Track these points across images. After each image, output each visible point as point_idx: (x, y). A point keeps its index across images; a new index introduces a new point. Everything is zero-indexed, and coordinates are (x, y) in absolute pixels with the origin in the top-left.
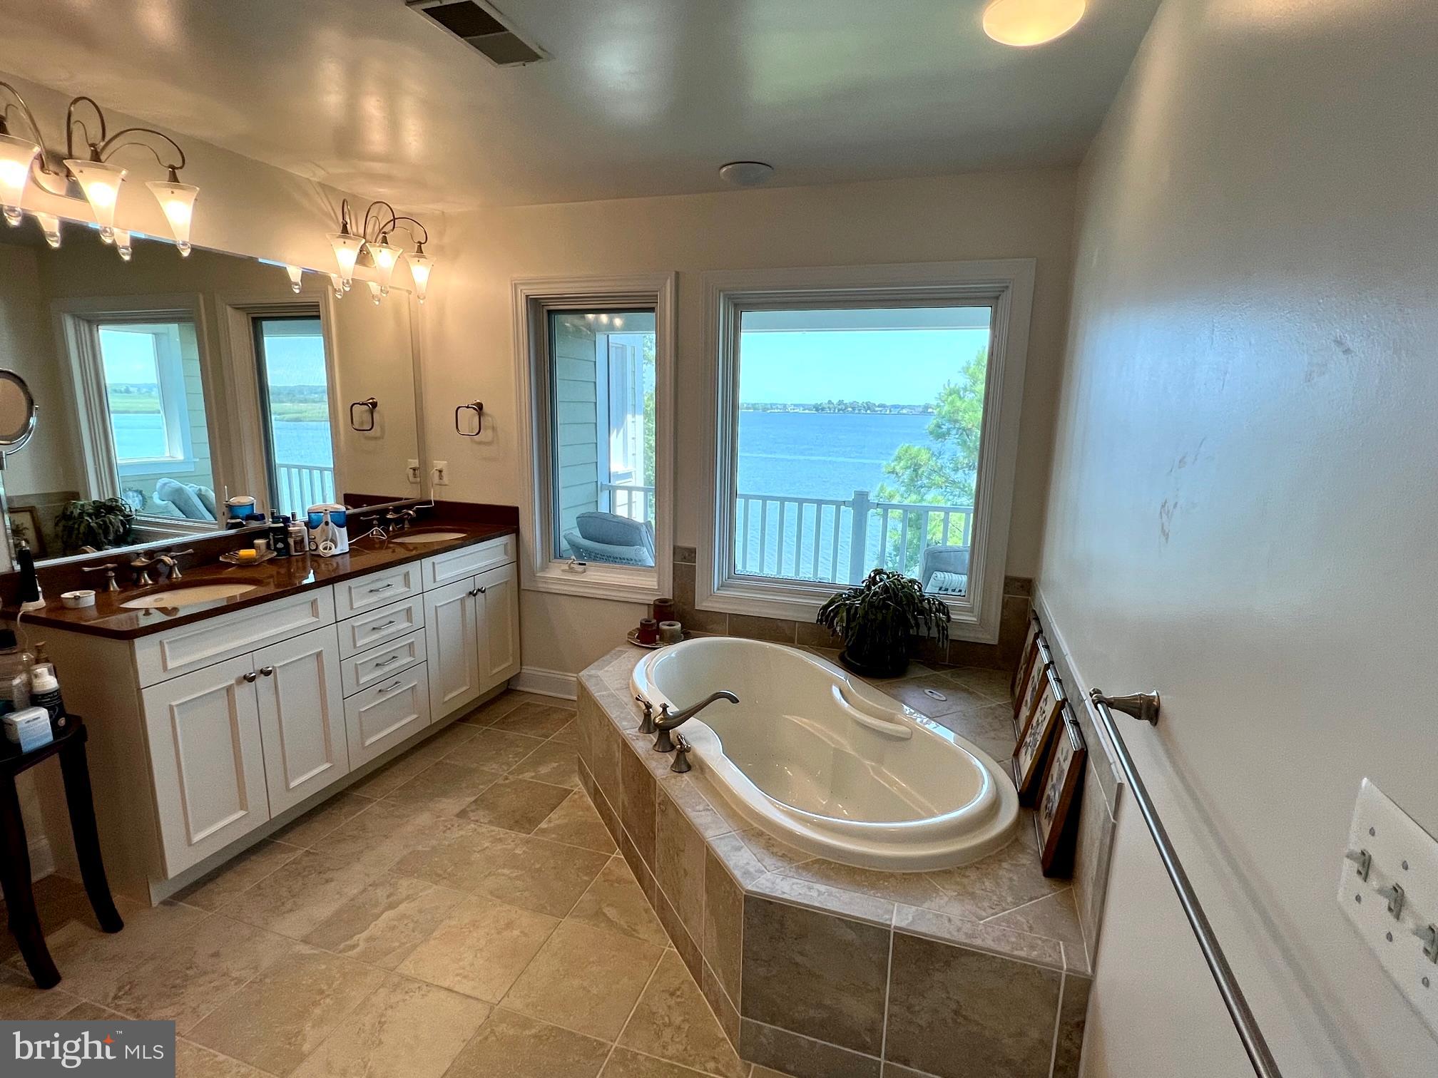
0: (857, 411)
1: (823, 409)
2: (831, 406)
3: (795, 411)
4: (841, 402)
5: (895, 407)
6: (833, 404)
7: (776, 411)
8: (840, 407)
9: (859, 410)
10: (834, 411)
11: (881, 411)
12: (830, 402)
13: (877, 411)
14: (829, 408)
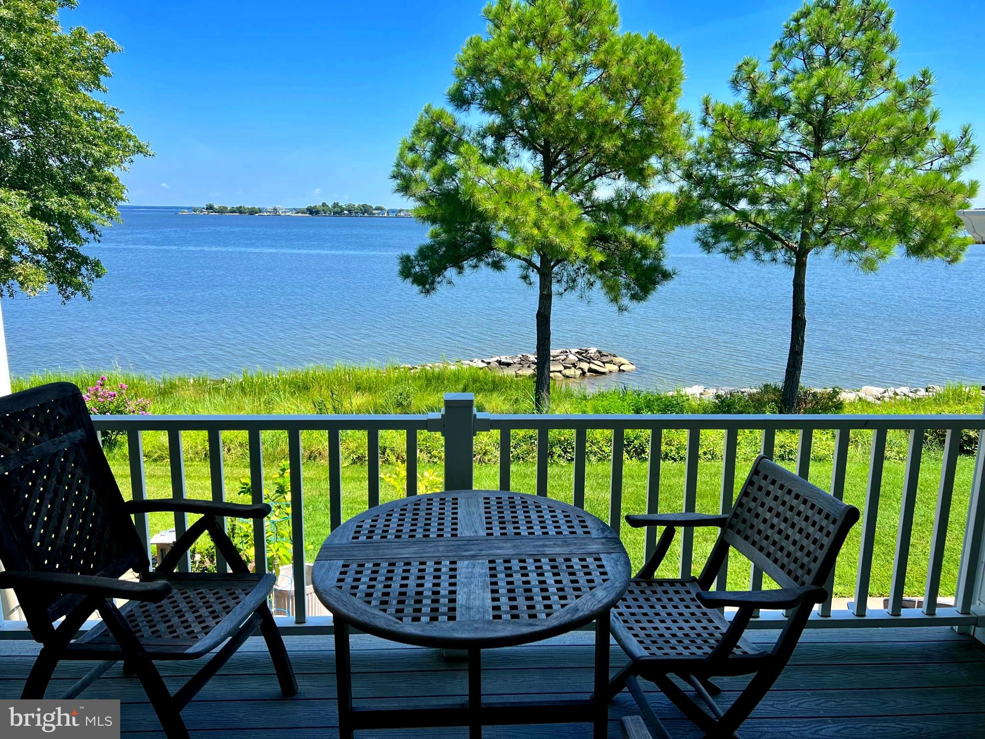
0: (353, 214)
1: (317, 212)
2: (325, 208)
3: (287, 214)
4: (336, 205)
5: (393, 211)
6: (327, 206)
7: (265, 214)
8: (335, 210)
9: (356, 213)
10: (330, 213)
11: (379, 213)
12: (324, 205)
13: (375, 214)
14: (323, 210)
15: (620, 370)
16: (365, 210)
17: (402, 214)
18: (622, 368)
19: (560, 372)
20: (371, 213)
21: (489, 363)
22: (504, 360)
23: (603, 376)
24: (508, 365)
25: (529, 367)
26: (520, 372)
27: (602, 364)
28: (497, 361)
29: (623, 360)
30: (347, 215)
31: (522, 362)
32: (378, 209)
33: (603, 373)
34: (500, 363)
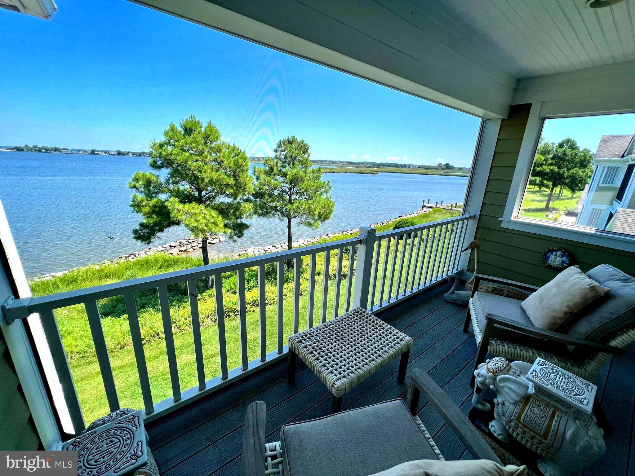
4: (34, 146)
15: (220, 241)
16: (56, 150)
17: (81, 152)
18: (220, 240)
19: (197, 246)
20: (61, 152)
21: (166, 248)
22: (172, 245)
23: (214, 245)
24: (174, 247)
25: (184, 246)
26: (180, 249)
27: (212, 240)
28: (169, 246)
29: (220, 237)
30: (44, 152)
31: (180, 244)
32: (64, 149)
33: (214, 243)
34: (170, 246)
